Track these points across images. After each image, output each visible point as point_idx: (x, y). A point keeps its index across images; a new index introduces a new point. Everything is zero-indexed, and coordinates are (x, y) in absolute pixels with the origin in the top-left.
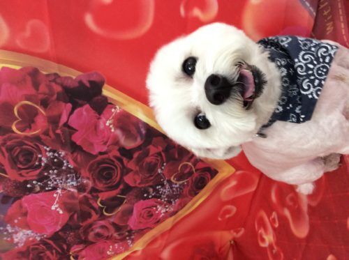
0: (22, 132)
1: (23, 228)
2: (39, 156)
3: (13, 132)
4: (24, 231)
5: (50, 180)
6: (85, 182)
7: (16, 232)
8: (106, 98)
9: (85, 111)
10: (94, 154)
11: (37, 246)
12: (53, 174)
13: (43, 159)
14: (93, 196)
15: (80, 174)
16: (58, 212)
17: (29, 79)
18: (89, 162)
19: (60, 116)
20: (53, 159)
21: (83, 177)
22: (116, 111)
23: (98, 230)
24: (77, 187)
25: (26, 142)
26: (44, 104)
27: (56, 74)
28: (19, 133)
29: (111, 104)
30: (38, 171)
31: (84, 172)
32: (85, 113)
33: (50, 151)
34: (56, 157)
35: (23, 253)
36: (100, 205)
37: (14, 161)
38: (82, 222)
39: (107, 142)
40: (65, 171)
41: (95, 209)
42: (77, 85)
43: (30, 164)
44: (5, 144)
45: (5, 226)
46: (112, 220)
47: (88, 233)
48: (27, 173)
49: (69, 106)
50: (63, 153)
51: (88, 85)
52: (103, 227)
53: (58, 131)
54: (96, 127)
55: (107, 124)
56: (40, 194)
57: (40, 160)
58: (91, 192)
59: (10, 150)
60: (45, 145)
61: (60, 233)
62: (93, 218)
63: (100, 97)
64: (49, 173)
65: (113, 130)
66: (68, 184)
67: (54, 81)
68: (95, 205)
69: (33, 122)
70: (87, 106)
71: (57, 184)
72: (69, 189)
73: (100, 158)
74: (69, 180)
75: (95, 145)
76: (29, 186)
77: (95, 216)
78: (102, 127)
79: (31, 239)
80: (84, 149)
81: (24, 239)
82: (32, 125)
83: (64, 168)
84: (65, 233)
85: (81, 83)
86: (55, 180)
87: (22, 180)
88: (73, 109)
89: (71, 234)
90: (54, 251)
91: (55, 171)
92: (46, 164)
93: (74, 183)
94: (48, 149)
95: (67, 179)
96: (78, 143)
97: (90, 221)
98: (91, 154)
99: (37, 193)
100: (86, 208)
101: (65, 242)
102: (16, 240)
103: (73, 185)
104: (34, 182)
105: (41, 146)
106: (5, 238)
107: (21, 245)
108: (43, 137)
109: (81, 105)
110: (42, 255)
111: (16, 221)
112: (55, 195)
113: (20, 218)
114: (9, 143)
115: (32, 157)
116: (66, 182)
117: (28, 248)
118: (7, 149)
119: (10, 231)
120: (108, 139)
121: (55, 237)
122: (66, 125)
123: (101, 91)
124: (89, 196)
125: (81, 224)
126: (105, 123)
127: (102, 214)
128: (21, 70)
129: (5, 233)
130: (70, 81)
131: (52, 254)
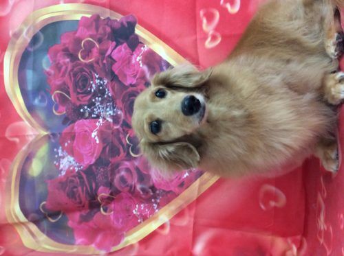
0: (84, 59)
1: (69, 154)
2: (91, 82)
3: (78, 59)
4: (69, 156)
5: (96, 107)
6: (119, 113)
7: (63, 157)
8: (137, 37)
9: (123, 49)
10: (127, 84)
11: (74, 179)
12: (99, 101)
13: (94, 86)
14: (123, 130)
15: (116, 104)
16: (96, 140)
17: (94, 24)
18: (123, 92)
19: (107, 50)
20: (100, 86)
21: (118, 108)
22: (144, 49)
23: (123, 173)
24: (113, 117)
25: (85, 69)
26: (100, 41)
27: (108, 18)
28: (82, 60)
29: (141, 43)
30: (89, 97)
31: (119, 103)
32: (123, 50)
33: (98, 79)
34: (101, 85)
35: (63, 184)
36: (128, 142)
37: (76, 85)
38: (112, 157)
39: (136, 75)
40: (106, 99)
41: (123, 146)
42: (119, 26)
43: (85, 89)
44: (73, 69)
45: (58, 149)
46: (136, 163)
47: (115, 175)
48: (82, 97)
49: (114, 43)
50: (106, 81)
51: (126, 26)
52: (128, 170)
53: (105, 62)
54: (129, 62)
55: (138, 60)
56: (88, 120)
57: (91, 87)
58: (122, 126)
59: (75, 75)
60: (95, 72)
61: (93, 167)
62: (121, 155)
63: (133, 36)
64: (96, 100)
65: (141, 66)
66: (107, 113)
67: (107, 24)
68: (123, 141)
69: (90, 51)
70: (125, 44)
71: (100, 113)
72: (107, 119)
73: (131, 89)
74: (108, 109)
75: (128, 77)
76: (82, 110)
77: (122, 154)
78: (133, 62)
79: (71, 168)
80: (120, 79)
81: (67, 167)
82: (90, 54)
83: (106, 96)
84: (97, 169)
85: (122, 24)
86: (99, 108)
87: (78, 103)
88: (116, 46)
89: (102, 170)
90: (85, 189)
91: (100, 99)
92: (95, 91)
93: (111, 112)
94: (97, 76)
95: (107, 108)
96: (116, 73)
97: (118, 159)
98: (124, 85)
99: (86, 118)
100: (116, 142)
101: (95, 180)
102: (61, 166)
103: (110, 114)
104: (86, 107)
105: (93, 73)
106: (55, 162)
107: (63, 173)
108: (95, 65)
109: (122, 44)
110: (75, 190)
111: (66, 144)
112: (97, 124)
113: (69, 142)
114: (75, 69)
115: (87, 83)
116: (106, 111)
117: (68, 178)
118: (74, 74)
119: (60, 155)
120: (137, 72)
121: (89, 171)
122: (110, 56)
123: (134, 30)
124: (121, 129)
125: (110, 159)
126: (136, 59)
127: (128, 153)
128: (91, 17)
129: (56, 156)
130: (116, 23)
131: (83, 191)
